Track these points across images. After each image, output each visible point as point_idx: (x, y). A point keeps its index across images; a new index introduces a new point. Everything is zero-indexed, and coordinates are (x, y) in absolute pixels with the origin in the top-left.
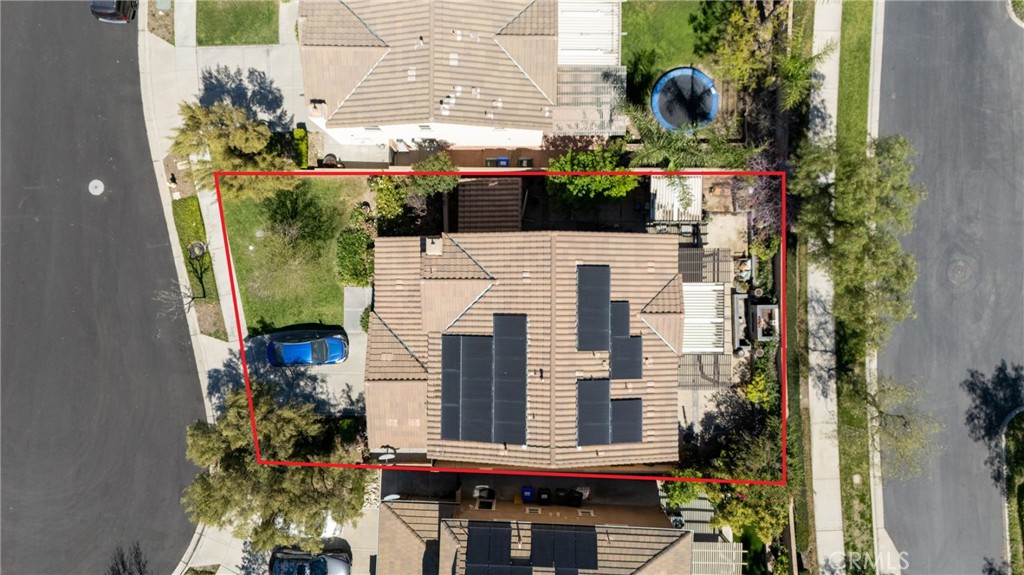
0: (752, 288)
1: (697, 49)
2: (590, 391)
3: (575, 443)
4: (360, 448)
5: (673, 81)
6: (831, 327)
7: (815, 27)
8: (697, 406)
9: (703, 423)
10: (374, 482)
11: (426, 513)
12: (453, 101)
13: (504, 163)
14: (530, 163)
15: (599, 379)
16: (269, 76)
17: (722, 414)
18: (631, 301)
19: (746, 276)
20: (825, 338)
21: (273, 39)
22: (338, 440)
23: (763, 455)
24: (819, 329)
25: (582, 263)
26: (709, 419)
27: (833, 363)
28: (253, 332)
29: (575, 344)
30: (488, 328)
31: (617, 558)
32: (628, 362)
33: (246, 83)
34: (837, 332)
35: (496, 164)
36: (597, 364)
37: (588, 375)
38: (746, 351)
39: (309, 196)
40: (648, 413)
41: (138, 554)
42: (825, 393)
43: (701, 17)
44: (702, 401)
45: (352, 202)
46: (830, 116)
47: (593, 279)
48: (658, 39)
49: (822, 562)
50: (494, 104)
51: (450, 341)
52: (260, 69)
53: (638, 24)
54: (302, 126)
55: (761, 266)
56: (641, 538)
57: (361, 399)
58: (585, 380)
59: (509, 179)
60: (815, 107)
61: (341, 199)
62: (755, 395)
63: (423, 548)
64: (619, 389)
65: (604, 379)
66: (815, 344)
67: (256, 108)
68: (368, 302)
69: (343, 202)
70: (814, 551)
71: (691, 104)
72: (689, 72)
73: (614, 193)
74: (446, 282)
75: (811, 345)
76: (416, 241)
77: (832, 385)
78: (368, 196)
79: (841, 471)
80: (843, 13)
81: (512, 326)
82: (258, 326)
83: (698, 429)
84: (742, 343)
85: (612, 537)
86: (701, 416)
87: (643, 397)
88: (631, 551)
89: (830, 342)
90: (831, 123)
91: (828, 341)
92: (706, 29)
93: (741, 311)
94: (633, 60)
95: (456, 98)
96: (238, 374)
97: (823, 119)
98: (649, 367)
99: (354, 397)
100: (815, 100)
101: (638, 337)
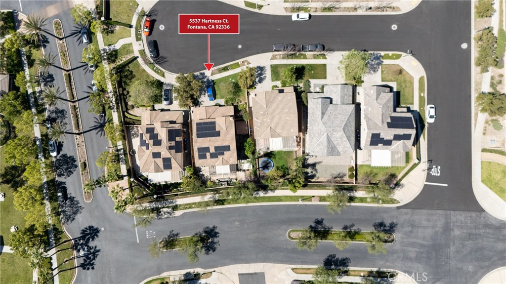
0: (230, 181)
1: (277, 167)
2: (207, 149)
4: (191, 105)
5: (270, 162)
8: (205, 172)
10: (186, 109)
11: (181, 120)
13: (251, 130)
14: (251, 135)
15: (209, 151)
16: (265, 80)
17: (205, 178)
19: (233, 180)
21: (273, 81)
22: (193, 100)
23: (198, 184)
26: (203, 175)
27: (216, 199)
28: (213, 81)
30: (217, 130)
31: (177, 157)
32: (213, 156)
33: (263, 76)
35: (250, 128)
36: (212, 150)
38: (217, 181)
40: (204, 160)
41: (166, 61)
42: (210, 198)
43: (284, 167)
44: (207, 174)
45: (241, 99)
46: (266, 195)
47: (227, 148)
48: (279, 159)
51: (214, 123)
52: (267, 78)
53: (282, 154)
54: (255, 88)
55: (235, 183)
56: (181, 161)
57: (201, 104)
58: (209, 148)
61: (242, 97)
62: (209, 183)
63: (175, 120)
64: (208, 155)
67: (259, 78)
68: (221, 104)
70: (178, 198)
71: (266, 166)
72: (273, 165)
73: (246, 152)
74: (225, 121)
75: (220, 194)
76: (233, 114)
77: (212, 199)
78: (243, 102)
79: (195, 203)
81: (218, 134)
83: (201, 173)
84: (219, 180)
85: (181, 156)
88: (179, 159)
92: (282, 168)
93: (225, 180)
94: (274, 154)
95: (258, 121)
96: (204, 79)
97: (265, 193)
99: (202, 103)
100: (269, 191)
101: (218, 157)
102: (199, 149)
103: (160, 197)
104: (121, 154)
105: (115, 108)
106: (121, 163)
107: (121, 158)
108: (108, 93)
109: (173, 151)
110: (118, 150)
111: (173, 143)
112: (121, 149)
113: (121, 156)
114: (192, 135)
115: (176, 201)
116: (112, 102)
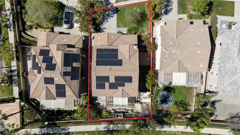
0: (126, 113)
1: (176, 102)
2: (107, 79)
3: (96, 75)
4: (93, 31)
5: (169, 97)
6: (118, 129)
7: (180, 126)
9: (98, 102)
10: (87, 34)
11: (80, 45)
12: (165, 51)
13: (153, 61)
14: (153, 67)
15: (109, 80)
16: (171, 12)
17: (100, 107)
18: (125, 87)
19: (129, 111)
20: (116, 128)
21: (179, 13)
22: (94, 26)
23: (93, 114)
24: (118, 127)
25: (132, 77)
26: (99, 104)
27: (110, 130)
28: (117, 8)
29: (116, 76)
30: (119, 58)
31: (73, 84)
32: (113, 86)
33: (170, 7)
34: (117, 130)
36: (112, 80)
37: (110, 78)
38: (113, 111)
39: (146, 20)
40: (102, 90)
42: (104, 128)
43: (183, 102)
44: (103, 103)
45: (144, 30)
46: (162, 129)
47: (129, 79)
48: (178, 93)
49: (69, 127)
50: (165, 60)
51: (116, 50)
52: (173, 10)
53: (181, 89)
54: (161, 19)
55: (131, 115)
56: (76, 89)
57: (103, 31)
58: (109, 78)
59: (149, 63)
60: (164, 126)
61: (145, 27)
62: (104, 113)
63: (73, 45)
64: (107, 84)
65: (109, 81)
66: (115, 126)
67: (164, 9)
68: (124, 33)
69: (144, 28)
70: (71, 126)
71: (164, 100)
72: (171, 100)
73: (146, 84)
74: (129, 50)
75: (114, 125)
76: (137, 43)
77: (106, 129)
78: (146, 33)
79: (88, 131)
80: (183, 132)
81: (120, 63)
82: (118, 10)
83: (97, 101)
84: (115, 111)
85: (77, 83)
86: (99, 102)
87: (105, 89)
88: (74, 87)
89: (115, 129)
90: (160, 129)
91: (115, 128)
92: (180, 104)
93: (121, 111)
94: (174, 88)
95: (166, 52)
96: (108, 5)
97: (161, 128)
98: (111, 91)
99: (104, 30)
100: (165, 126)
101: (117, 88)
102: (98, 78)
103: (51, 124)
104: (14, 76)
105: (12, 27)
106: (14, 84)
107: (14, 80)
108: (6, 11)
109: (68, 78)
110: (11, 71)
111: (69, 69)
112: (15, 70)
113: (15, 78)
114: (91, 61)
115: (68, 129)
116: (9, 20)
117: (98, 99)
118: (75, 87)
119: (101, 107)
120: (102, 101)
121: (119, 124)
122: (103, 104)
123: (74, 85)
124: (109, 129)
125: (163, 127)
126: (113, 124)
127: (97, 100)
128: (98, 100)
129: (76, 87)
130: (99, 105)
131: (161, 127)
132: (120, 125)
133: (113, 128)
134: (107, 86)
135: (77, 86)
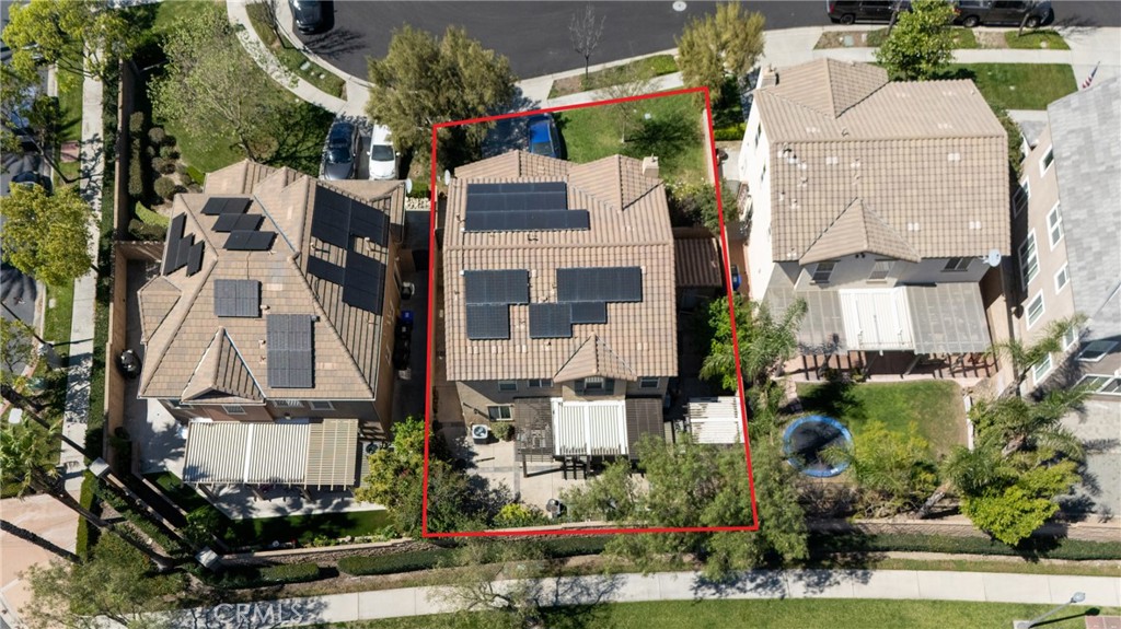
3: (466, 268)
5: (839, 434)
6: (584, 599)
7: (920, 572)
8: (495, 472)
9: (477, 478)
10: (424, 205)
12: (792, 161)
13: (735, 280)
17: (487, 495)
18: (607, 326)
20: (572, 594)
24: (582, 587)
25: (643, 272)
26: (482, 483)
28: (556, 116)
29: (563, 267)
30: (575, 206)
31: (352, 324)
32: (549, 322)
34: (579, 606)
36: (544, 290)
37: (533, 281)
47: (627, 284)
59: (720, 275)
60: (830, 575)
62: (507, 509)
64: (520, 315)
65: (529, 299)
66: (565, 583)
71: (816, 451)
80: (941, 601)
83: (471, 473)
86: (483, 475)
87: (511, 341)
88: (357, 338)
89: (567, 599)
90: (814, 592)
91: (568, 597)
95: (795, 165)
98: (542, 347)
101: (571, 335)
104: (77, 378)
107: (73, 396)
108: (80, 143)
109: (332, 291)
110: (67, 361)
111: (336, 256)
112: (86, 356)
113: (78, 387)
116: (88, 175)
117: (475, 459)
118: (363, 342)
119: (493, 496)
120: (497, 469)
121: (586, 574)
122: (501, 484)
123: (358, 332)
124: (536, 600)
125: (827, 579)
126: (556, 575)
127: (473, 466)
128: (478, 464)
129: (370, 342)
130: (482, 489)
131: (815, 578)
132: (594, 576)
133: (557, 596)
134: (520, 322)
135: (370, 337)
